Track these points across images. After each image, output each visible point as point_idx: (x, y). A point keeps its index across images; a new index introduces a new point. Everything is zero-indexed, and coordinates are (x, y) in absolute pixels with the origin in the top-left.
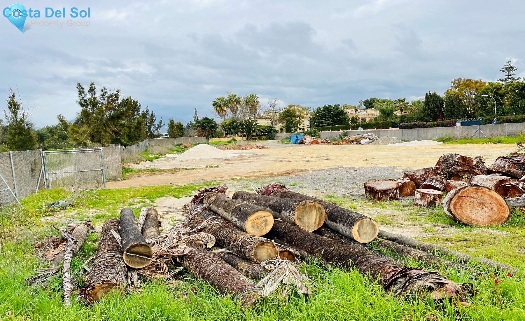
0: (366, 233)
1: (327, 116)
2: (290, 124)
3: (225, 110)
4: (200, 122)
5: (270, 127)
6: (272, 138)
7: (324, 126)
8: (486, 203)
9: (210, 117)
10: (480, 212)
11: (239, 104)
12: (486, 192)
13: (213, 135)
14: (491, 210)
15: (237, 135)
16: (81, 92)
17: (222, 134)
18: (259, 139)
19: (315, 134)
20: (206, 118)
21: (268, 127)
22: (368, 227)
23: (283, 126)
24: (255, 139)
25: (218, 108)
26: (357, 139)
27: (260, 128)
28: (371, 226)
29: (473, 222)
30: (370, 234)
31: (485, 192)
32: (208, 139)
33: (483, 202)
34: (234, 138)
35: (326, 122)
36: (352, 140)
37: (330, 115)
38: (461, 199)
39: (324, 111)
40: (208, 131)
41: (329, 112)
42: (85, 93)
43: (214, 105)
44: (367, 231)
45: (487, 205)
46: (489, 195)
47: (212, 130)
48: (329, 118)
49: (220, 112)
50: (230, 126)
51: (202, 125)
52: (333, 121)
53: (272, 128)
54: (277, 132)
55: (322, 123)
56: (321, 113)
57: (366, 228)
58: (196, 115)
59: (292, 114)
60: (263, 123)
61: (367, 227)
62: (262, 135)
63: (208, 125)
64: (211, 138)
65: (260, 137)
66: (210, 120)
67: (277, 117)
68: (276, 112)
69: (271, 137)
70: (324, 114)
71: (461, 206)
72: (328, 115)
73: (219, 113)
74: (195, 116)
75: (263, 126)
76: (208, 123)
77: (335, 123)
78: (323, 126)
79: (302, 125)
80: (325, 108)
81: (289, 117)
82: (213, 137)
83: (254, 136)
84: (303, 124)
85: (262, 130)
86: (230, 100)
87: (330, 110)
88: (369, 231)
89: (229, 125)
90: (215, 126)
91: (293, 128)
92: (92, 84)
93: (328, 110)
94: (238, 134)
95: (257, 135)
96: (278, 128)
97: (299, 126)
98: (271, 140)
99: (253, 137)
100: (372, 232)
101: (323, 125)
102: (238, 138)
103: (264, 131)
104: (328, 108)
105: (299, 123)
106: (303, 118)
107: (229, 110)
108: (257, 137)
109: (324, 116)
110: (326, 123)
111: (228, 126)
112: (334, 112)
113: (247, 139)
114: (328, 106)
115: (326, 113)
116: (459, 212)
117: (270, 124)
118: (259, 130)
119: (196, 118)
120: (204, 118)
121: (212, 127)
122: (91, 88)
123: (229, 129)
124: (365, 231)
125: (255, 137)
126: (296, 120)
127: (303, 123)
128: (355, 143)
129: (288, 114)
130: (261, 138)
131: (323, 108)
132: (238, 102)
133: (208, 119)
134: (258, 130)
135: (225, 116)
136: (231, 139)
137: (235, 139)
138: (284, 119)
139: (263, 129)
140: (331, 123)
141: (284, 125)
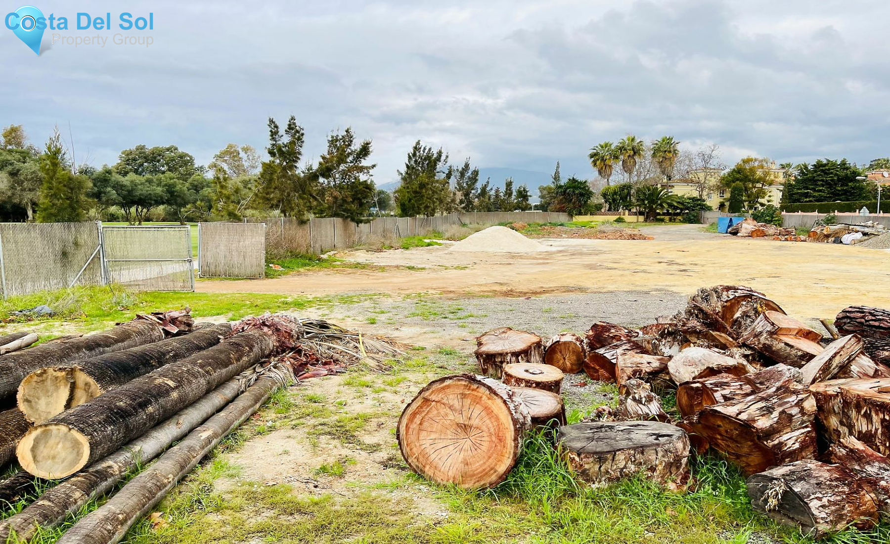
0: (54, 458)
1: (820, 183)
2: (738, 195)
3: (610, 166)
4: (561, 187)
5: (694, 199)
6: (694, 219)
7: (810, 201)
8: (471, 427)
9: (580, 178)
10: (451, 448)
11: (640, 155)
12: (484, 398)
13: (581, 210)
14: (476, 446)
15: (627, 212)
16: (274, 134)
17: (598, 208)
18: (670, 220)
19: (773, 217)
20: (573, 178)
21: (690, 199)
22: (60, 446)
23: (725, 199)
24: (662, 220)
25: (598, 162)
26: (836, 233)
27: (672, 200)
28: (68, 444)
29: (427, 469)
30: (63, 462)
31: (481, 397)
32: (572, 216)
33: (466, 423)
34: (622, 216)
35: (816, 194)
36: (826, 233)
37: (827, 180)
38: (428, 406)
39: (815, 171)
40: (574, 203)
41: (826, 173)
42: (280, 134)
43: (592, 156)
44: (59, 453)
45: (474, 432)
46: (486, 408)
47: (580, 201)
48: (823, 186)
49: (602, 168)
50: (616, 195)
51: (565, 192)
52: (832, 193)
53: (699, 202)
54: (709, 209)
55: (806, 195)
56: (807, 175)
57: (56, 448)
58: (557, 173)
59: (746, 177)
60: (681, 191)
61: (58, 444)
62: (678, 214)
63: (573, 192)
64: (576, 215)
65: (673, 218)
66: (581, 183)
67: (713, 181)
68: (711, 171)
69: (692, 218)
70: (814, 177)
71: (421, 424)
72: (822, 180)
73: (599, 171)
74: (555, 175)
75: (682, 197)
76: (575, 188)
77: (835, 195)
78: (806, 202)
79: (767, 198)
80: (819, 166)
81: (738, 182)
82: (580, 214)
83: (659, 214)
84: (770, 196)
85: (675, 204)
86: (623, 147)
87: (829, 169)
88: (63, 454)
89: (615, 193)
90: (588, 194)
91: (746, 204)
92: (293, 118)
93: (822, 171)
94: (630, 210)
95: (668, 214)
96: (713, 201)
97: (760, 200)
98: (692, 223)
99: (658, 217)
100: (71, 457)
101: (808, 200)
102: (628, 218)
103: (681, 206)
104: (825, 165)
105: (761, 193)
106: (770, 184)
107: (618, 166)
108: (667, 218)
109: (813, 181)
110: (814, 197)
111: (613, 195)
112: (836, 175)
113: (646, 221)
114: (825, 162)
115: (818, 175)
116: (412, 437)
117: (695, 194)
118: (670, 205)
119: (556, 178)
120: (570, 180)
121: (582, 195)
122: (289, 125)
123: (614, 200)
124: (52, 452)
125: (662, 217)
126: (755, 187)
127: (769, 194)
128: (831, 239)
129: (738, 176)
130: (675, 219)
131: (814, 165)
132: (636, 151)
133: (577, 181)
134: (668, 203)
135: (609, 175)
136: (616, 217)
137: (623, 219)
138: (728, 185)
139: (678, 202)
140: (826, 197)
141: (727, 195)
